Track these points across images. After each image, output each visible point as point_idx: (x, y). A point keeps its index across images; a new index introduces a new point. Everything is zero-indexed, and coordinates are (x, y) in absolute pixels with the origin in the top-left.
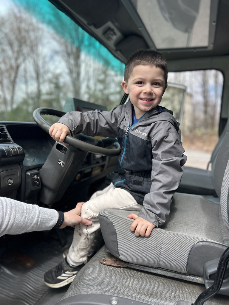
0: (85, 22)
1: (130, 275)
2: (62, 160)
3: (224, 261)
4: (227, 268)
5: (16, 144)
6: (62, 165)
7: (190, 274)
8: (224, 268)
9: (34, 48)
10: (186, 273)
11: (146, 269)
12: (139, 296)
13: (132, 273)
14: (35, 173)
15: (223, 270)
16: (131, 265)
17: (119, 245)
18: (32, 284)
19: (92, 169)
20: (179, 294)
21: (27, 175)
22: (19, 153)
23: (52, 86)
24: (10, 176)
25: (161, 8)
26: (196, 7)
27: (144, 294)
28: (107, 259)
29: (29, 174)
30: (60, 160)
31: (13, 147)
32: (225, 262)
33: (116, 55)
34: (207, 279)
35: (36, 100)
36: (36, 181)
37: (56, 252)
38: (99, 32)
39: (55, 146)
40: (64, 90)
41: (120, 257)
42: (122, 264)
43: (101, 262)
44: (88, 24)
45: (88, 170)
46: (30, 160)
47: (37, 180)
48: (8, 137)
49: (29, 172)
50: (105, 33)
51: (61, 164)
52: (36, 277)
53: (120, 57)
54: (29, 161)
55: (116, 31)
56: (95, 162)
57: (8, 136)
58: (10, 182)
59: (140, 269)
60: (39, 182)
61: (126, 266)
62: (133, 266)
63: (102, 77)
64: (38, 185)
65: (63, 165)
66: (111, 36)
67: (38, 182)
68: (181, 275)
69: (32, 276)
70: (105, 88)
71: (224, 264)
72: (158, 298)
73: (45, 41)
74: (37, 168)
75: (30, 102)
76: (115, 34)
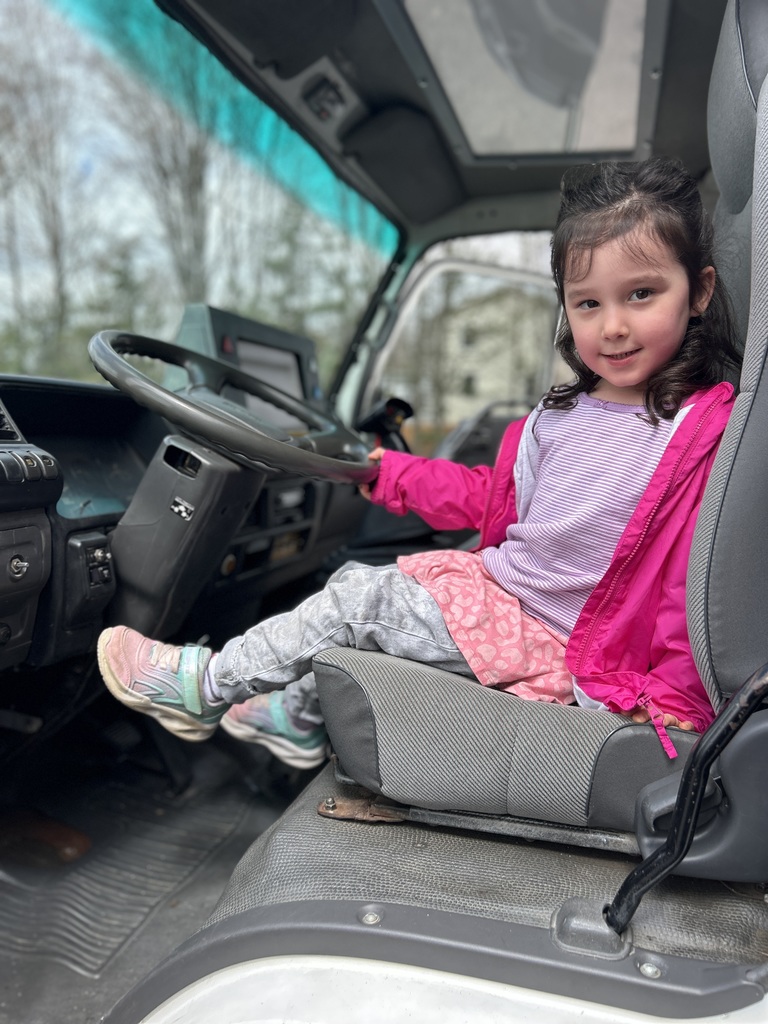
0: (248, 56)
1: (414, 843)
2: (184, 499)
3: (698, 766)
4: (705, 796)
5: (31, 445)
6: (184, 514)
7: (595, 828)
8: (698, 786)
9: (41, 150)
10: (585, 825)
11: (465, 821)
12: (445, 897)
13: (419, 837)
14: (95, 541)
15: (696, 792)
16: (416, 814)
17: (382, 751)
18: (87, 908)
19: (272, 540)
20: (564, 886)
21: (69, 549)
22: (45, 472)
23: (109, 280)
24: (19, 548)
25: (484, 25)
26: (593, 24)
27: (461, 891)
28: (339, 803)
29: (79, 544)
30: (177, 500)
31: (25, 454)
32: (701, 767)
33: (344, 170)
34: (649, 834)
35: (50, 329)
36: (101, 569)
37: (160, 812)
38: (290, 90)
39: (161, 452)
40: (151, 294)
41: (384, 789)
42: (389, 812)
43: (321, 810)
44: (256, 62)
45: (260, 545)
46: (73, 502)
47: (103, 563)
48: (4, 424)
49: (78, 538)
50: (309, 94)
51: (180, 512)
52: (99, 887)
53: (354, 179)
54: (71, 507)
55: (345, 89)
56: (279, 519)
57: (5, 420)
58: (17, 568)
59: (444, 823)
60: (109, 572)
61: (400, 820)
62: (423, 815)
63: (281, 252)
64: (106, 581)
65: (189, 515)
66: (328, 106)
67: (106, 572)
68: (569, 833)
69: (85, 886)
70: (291, 291)
71: (699, 774)
72: (504, 900)
73: (81, 125)
74: (102, 528)
75: (31, 335)
76: (341, 99)
